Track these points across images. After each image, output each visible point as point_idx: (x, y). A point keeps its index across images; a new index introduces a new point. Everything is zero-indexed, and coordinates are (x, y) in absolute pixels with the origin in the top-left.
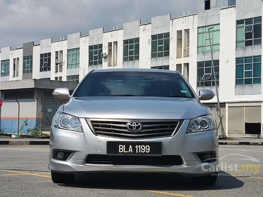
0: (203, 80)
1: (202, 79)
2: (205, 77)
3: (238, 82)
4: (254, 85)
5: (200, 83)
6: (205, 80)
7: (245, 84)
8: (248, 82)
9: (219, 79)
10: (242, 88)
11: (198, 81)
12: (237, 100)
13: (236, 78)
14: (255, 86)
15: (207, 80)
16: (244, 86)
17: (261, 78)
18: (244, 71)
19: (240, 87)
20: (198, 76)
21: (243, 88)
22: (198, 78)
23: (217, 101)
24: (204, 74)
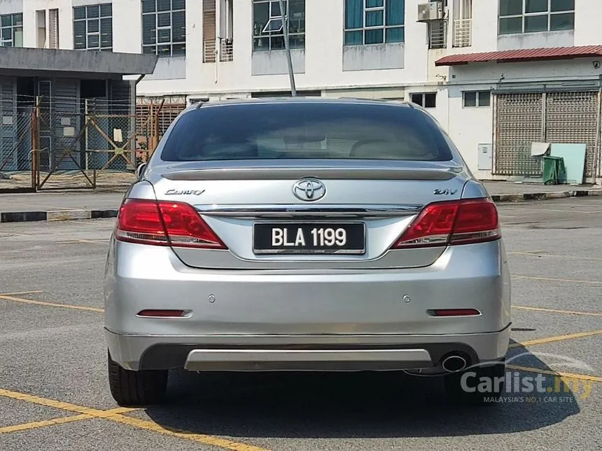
0: (268, 33)
1: (263, 31)
2: (272, 26)
3: (351, 38)
4: (387, 47)
5: (260, 41)
6: (272, 33)
7: (365, 43)
8: (374, 38)
9: (304, 31)
10: (358, 53)
11: (255, 35)
12: (347, 85)
13: (346, 28)
14: (390, 48)
15: (276, 33)
16: (364, 48)
17: (403, 27)
18: (365, 9)
19: (354, 51)
20: (255, 22)
21: (362, 53)
22: (254, 29)
23: (290, 87)
24: (270, 17)
